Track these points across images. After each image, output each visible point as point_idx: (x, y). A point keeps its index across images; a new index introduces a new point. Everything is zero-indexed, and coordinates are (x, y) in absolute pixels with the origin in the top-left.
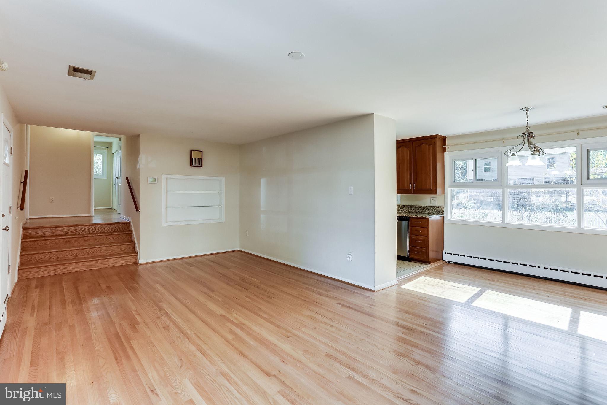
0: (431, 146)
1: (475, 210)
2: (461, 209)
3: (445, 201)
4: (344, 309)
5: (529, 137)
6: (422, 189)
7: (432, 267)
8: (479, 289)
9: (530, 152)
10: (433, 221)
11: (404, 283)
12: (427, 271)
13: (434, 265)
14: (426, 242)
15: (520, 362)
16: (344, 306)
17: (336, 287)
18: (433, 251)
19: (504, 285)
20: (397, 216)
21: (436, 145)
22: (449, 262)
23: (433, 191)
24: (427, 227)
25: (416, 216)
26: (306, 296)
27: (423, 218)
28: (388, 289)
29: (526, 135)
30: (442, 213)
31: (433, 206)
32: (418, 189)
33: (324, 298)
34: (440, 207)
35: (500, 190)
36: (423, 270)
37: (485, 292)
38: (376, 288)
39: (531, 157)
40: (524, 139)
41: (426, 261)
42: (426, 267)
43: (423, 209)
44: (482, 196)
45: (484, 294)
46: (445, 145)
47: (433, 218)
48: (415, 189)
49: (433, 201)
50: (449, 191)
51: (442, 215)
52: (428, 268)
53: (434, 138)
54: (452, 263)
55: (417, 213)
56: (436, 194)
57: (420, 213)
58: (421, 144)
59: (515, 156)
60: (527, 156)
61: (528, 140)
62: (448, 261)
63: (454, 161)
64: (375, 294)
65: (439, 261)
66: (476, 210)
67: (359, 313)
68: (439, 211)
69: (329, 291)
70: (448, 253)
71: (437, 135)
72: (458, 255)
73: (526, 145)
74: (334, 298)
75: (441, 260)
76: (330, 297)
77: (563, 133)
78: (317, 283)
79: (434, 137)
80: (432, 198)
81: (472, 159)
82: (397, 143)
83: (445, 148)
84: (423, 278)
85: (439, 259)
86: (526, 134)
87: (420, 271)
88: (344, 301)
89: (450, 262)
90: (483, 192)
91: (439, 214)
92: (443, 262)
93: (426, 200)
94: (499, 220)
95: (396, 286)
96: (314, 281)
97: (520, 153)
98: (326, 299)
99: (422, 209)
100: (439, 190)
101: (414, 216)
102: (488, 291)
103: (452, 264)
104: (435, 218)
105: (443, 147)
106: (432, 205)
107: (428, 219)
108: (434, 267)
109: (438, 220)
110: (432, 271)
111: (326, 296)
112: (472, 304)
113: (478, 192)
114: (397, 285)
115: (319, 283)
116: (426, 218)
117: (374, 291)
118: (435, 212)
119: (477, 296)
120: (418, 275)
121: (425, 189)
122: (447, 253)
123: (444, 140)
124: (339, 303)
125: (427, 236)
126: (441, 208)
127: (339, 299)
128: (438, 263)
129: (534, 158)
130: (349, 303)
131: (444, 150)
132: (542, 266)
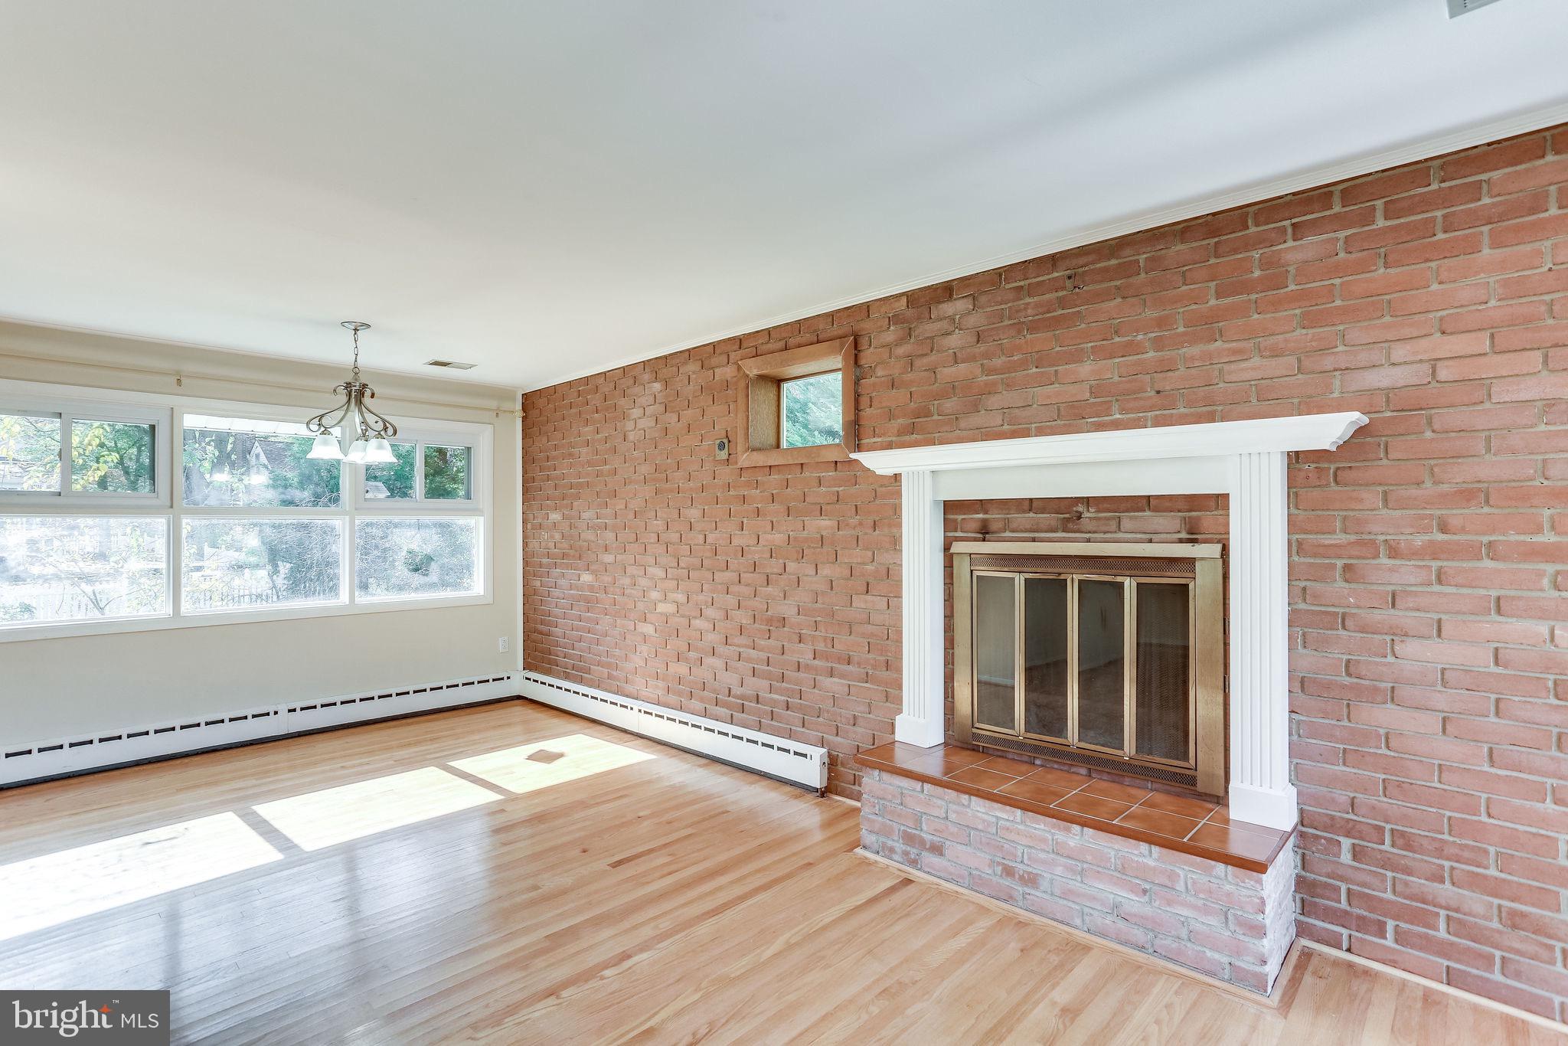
5: (362, 394)
61: (360, 401)
86: (353, 387)
132: (283, 709)
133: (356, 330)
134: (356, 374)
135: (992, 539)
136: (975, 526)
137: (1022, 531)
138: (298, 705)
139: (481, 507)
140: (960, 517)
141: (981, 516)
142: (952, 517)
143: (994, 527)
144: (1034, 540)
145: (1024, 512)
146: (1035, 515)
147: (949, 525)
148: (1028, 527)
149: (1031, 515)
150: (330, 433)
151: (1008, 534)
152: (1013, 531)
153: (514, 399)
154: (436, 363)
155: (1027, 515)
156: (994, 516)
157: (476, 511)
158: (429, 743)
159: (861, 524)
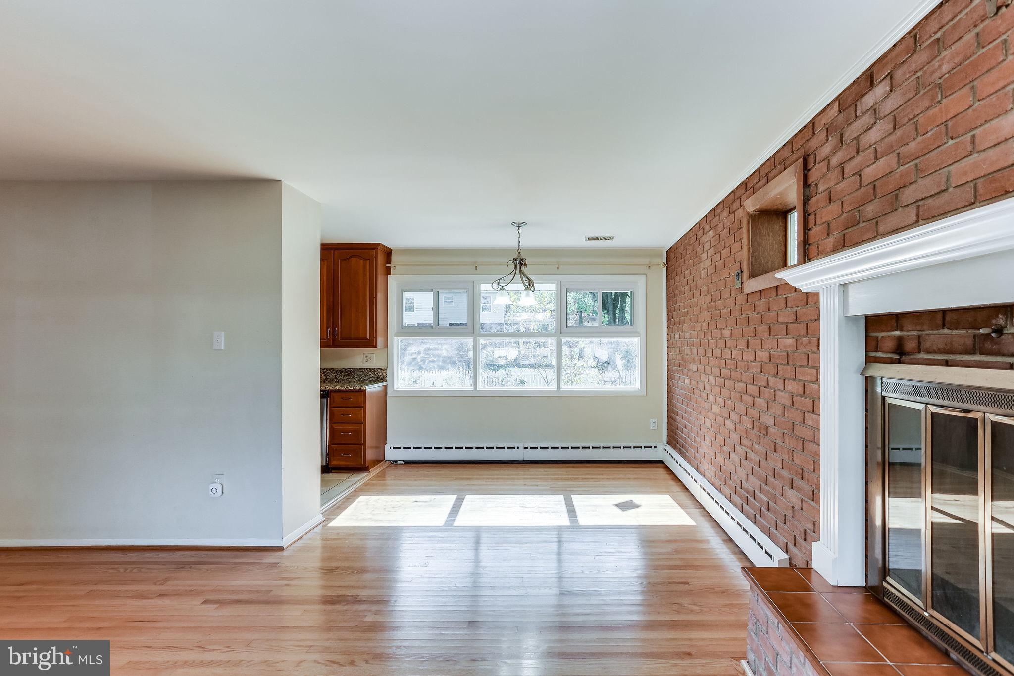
0: (368, 261)
1: (434, 372)
2: (414, 371)
3: (387, 358)
4: (227, 611)
5: (521, 265)
6: (351, 339)
7: (372, 476)
8: (454, 497)
9: (521, 287)
10: (372, 393)
11: (332, 517)
12: (366, 484)
13: (374, 471)
14: (361, 432)
15: (550, 589)
16: (221, 603)
17: (182, 566)
18: (372, 447)
19: (484, 483)
20: (321, 391)
21: (377, 261)
22: (396, 461)
23: (371, 343)
24: (362, 407)
25: (342, 389)
26: (95, 614)
27: (355, 391)
28: (308, 536)
29: (518, 262)
30: (383, 380)
31: (367, 369)
32: (342, 339)
33: (158, 602)
34: (381, 369)
35: (470, 341)
36: (361, 484)
37: (465, 500)
38: (285, 543)
39: (524, 293)
40: (516, 267)
41: (361, 468)
42: (362, 478)
43: (350, 373)
44: (446, 350)
45: (464, 503)
46: (390, 263)
47: (372, 389)
48: (338, 338)
49: (368, 359)
50: (396, 342)
51: (384, 384)
52: (367, 480)
53: (373, 249)
54: (402, 462)
55: (338, 382)
56: (376, 346)
57: (345, 382)
58: (351, 257)
59: (504, 291)
60: (518, 292)
61: (520, 269)
62: (394, 461)
63: (403, 291)
64: (285, 553)
65: (381, 463)
66: (437, 372)
67: (267, 607)
68: (379, 376)
69: (167, 580)
70: (394, 448)
71: (379, 244)
72: (410, 448)
73: (518, 277)
74: (190, 593)
75: (382, 461)
76: (175, 595)
77: (545, 265)
78: (122, 570)
79: (374, 247)
80: (365, 355)
81: (432, 290)
82: (322, 249)
83: (390, 268)
84: (362, 498)
85: (380, 460)
86: (518, 260)
87: (356, 488)
88: (219, 591)
89: (398, 462)
90: (447, 344)
91: (380, 382)
92: (387, 464)
93: (357, 359)
94: (468, 386)
95: (320, 527)
96: (108, 568)
97: (510, 287)
98: (166, 602)
99: (348, 375)
100: (380, 340)
101: (338, 387)
102: (467, 497)
103: (401, 464)
104: (374, 389)
105: (387, 265)
106: (365, 366)
107: (364, 391)
108: (374, 475)
109: (379, 392)
110: (374, 482)
111: (161, 595)
112: (455, 524)
113: (439, 344)
114: (321, 525)
115: (126, 569)
116: (360, 391)
117: (281, 549)
118: (371, 379)
119: (456, 509)
120: (355, 496)
121: (355, 339)
122: (392, 448)
123: (388, 253)
124: (206, 602)
125: (362, 423)
126: (382, 372)
127: (203, 592)
128: (380, 466)
129: (528, 295)
130: (233, 592)
131: (388, 272)
132: (521, 446)
133: (519, 227)
134: (519, 252)
135: (906, 361)
136: (890, 344)
137: (935, 352)
138: (529, 445)
139: (639, 331)
140: (881, 335)
141: (897, 333)
142: (874, 334)
143: (910, 345)
144: (947, 363)
145: (937, 328)
146: (949, 332)
147: (871, 345)
148: (941, 346)
149: (946, 331)
150: (504, 289)
151: (922, 355)
152: (928, 352)
153: (661, 256)
154: (590, 239)
155: (941, 331)
156: (909, 333)
157: (634, 333)
158: (581, 480)
159: (810, 342)
